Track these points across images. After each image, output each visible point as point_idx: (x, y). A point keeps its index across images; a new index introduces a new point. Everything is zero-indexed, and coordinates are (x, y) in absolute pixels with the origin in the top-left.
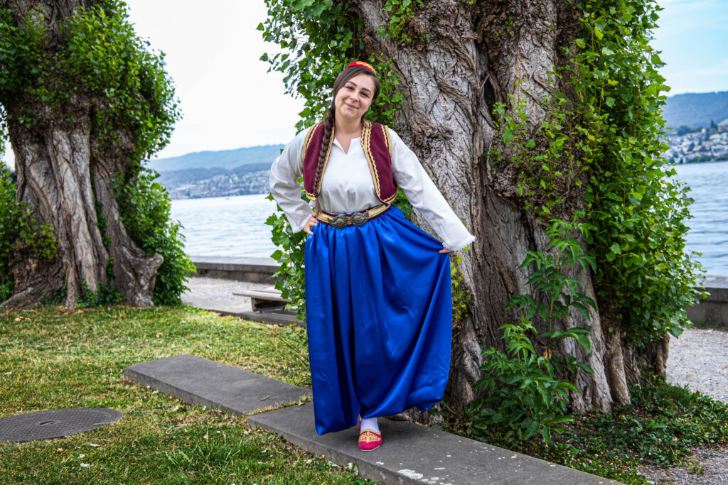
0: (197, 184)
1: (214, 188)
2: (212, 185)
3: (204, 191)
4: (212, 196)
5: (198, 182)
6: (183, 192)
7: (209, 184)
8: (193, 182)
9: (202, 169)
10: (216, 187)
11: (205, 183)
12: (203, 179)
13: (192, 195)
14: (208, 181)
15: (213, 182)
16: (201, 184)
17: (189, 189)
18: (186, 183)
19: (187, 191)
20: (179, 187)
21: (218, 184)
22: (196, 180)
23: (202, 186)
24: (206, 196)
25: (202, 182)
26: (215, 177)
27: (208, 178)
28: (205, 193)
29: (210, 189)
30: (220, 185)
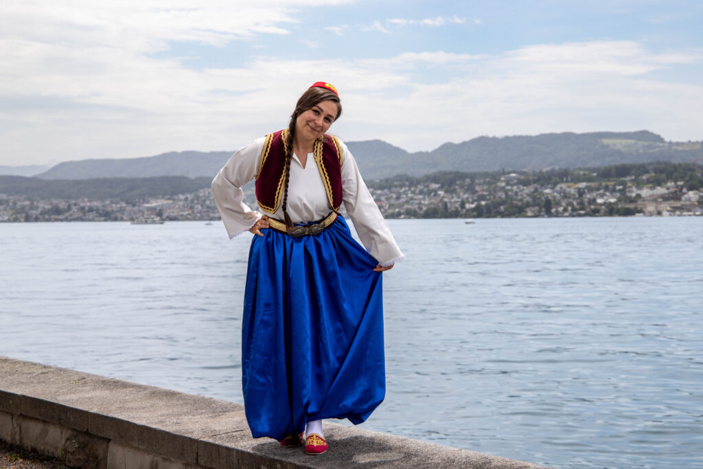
0: (174, 200)
1: (199, 207)
2: (196, 202)
3: (183, 210)
4: (195, 219)
5: (175, 197)
6: (152, 210)
7: (192, 201)
8: (168, 197)
9: (183, 178)
10: (202, 206)
11: (186, 199)
12: (183, 193)
13: (165, 216)
14: (190, 196)
15: (198, 197)
16: (179, 200)
17: (162, 205)
18: (159, 198)
19: (158, 209)
20: (148, 202)
21: (205, 201)
22: (173, 194)
23: (181, 203)
24: (186, 219)
25: (182, 197)
26: (201, 191)
27: (190, 192)
28: (185, 213)
29: (192, 208)
30: (207, 202)
